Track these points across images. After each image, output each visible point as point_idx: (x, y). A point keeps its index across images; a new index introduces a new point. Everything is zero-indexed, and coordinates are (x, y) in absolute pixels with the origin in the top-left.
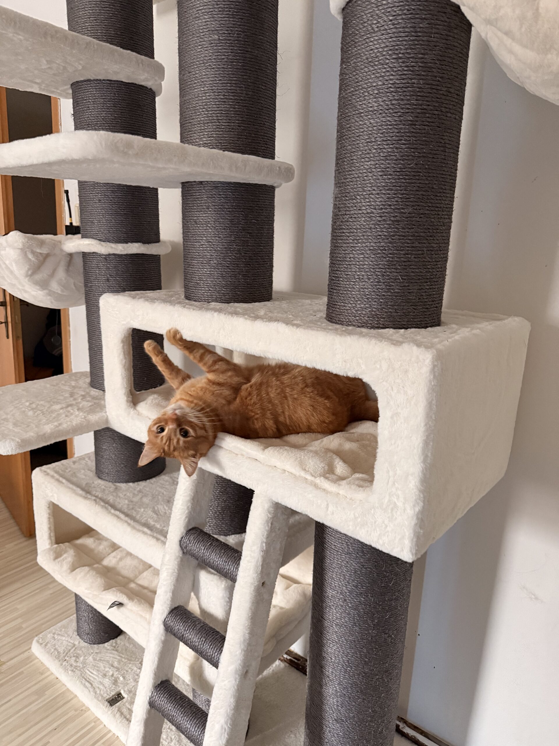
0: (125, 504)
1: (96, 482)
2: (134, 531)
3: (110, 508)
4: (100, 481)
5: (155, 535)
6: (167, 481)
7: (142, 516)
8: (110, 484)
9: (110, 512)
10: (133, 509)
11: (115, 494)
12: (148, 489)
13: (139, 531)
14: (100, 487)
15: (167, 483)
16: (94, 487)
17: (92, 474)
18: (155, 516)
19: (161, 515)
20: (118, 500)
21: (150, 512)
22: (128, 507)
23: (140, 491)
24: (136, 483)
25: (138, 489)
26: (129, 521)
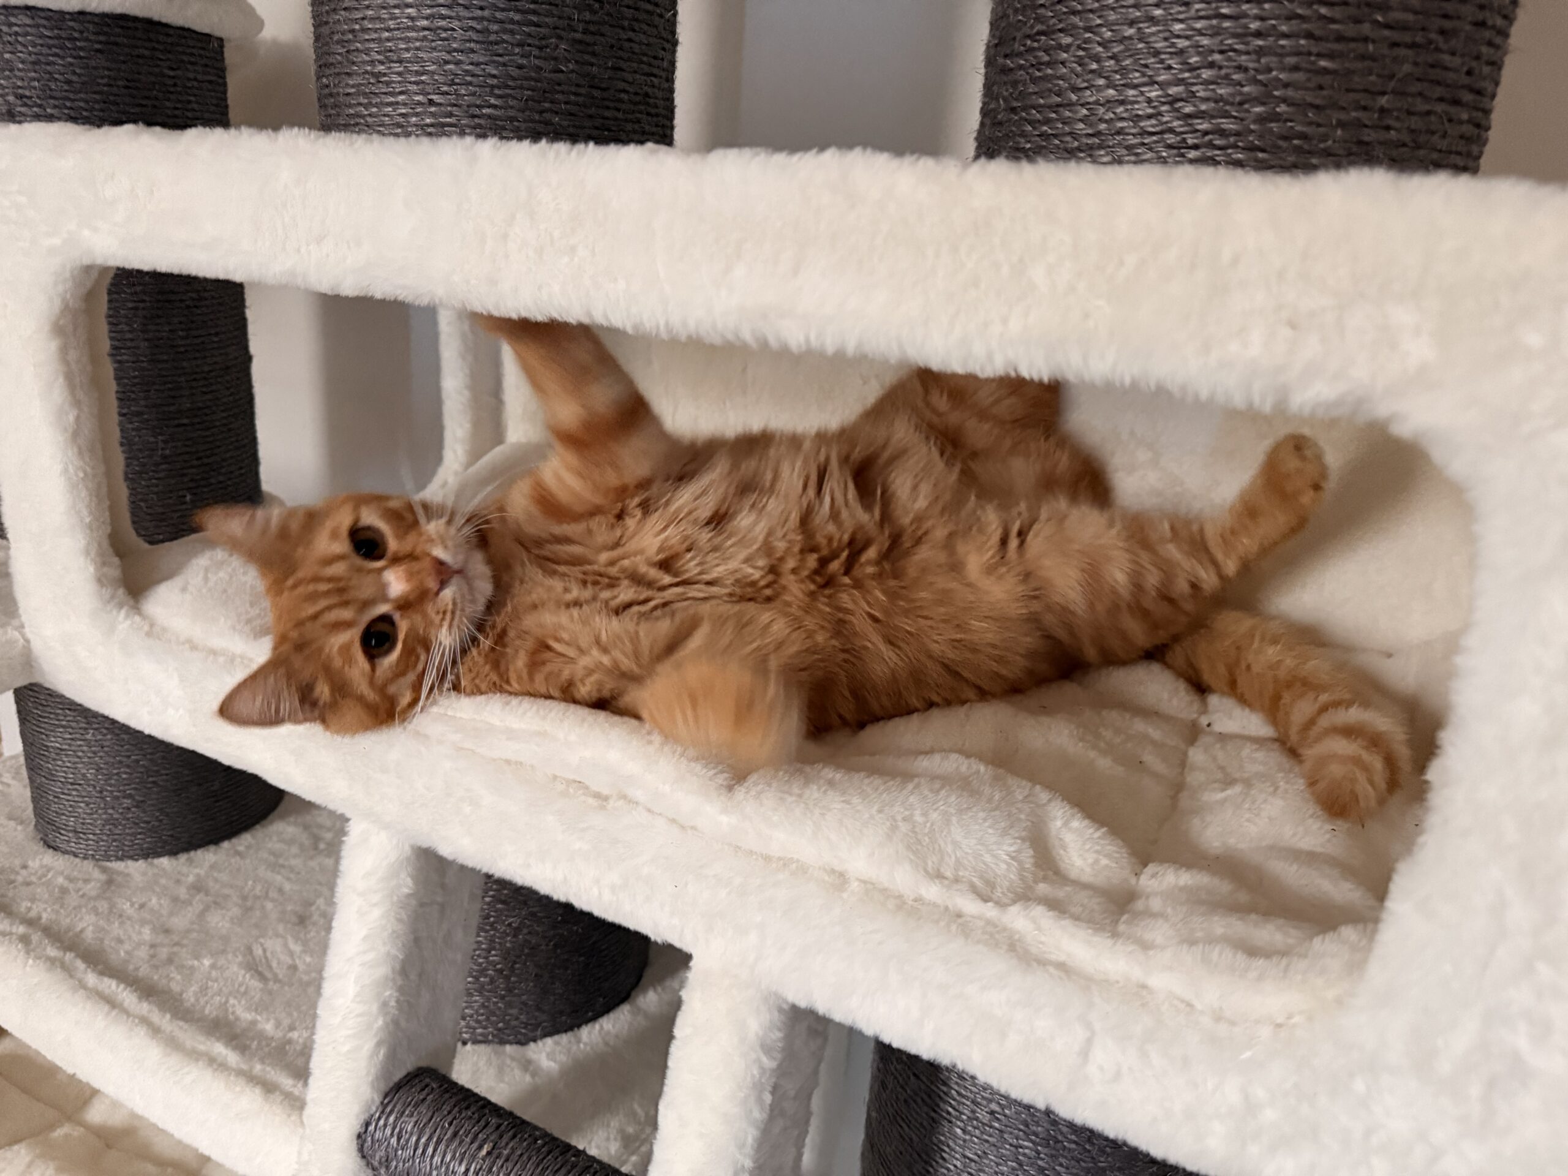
0: (139, 945)
1: (34, 864)
2: (175, 1059)
3: (80, 965)
4: (49, 858)
5: (258, 1068)
6: (291, 842)
7: (204, 990)
8: (88, 865)
9: (83, 986)
10: (170, 961)
11: (103, 906)
12: (224, 877)
13: (194, 1055)
14: (48, 884)
15: (295, 850)
16: (28, 884)
17: (22, 833)
18: (255, 984)
19: (277, 980)
20: (116, 929)
21: (235, 971)
22: (153, 956)
23: (198, 888)
24: (183, 857)
25: (191, 879)
26: (156, 1017)
